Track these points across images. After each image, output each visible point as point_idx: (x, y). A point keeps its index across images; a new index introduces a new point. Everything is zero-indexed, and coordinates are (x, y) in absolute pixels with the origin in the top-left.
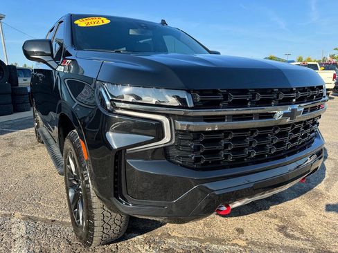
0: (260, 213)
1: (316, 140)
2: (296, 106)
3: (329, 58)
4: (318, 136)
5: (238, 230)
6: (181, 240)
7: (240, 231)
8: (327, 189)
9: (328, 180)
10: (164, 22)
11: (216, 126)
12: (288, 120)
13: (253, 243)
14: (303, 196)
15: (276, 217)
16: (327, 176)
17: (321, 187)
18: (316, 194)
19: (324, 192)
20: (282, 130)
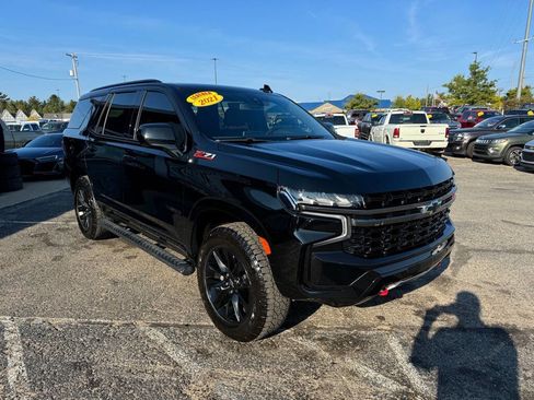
0: (395, 302)
1: (448, 226)
2: (436, 201)
3: (436, 97)
4: (449, 222)
5: (379, 317)
6: (328, 330)
7: (381, 318)
8: (454, 274)
9: (453, 265)
10: (267, 88)
11: (383, 222)
12: (431, 212)
13: (396, 327)
14: (432, 283)
15: (411, 304)
16: (452, 262)
17: (447, 272)
18: (444, 280)
19: (451, 277)
20: (426, 221)
